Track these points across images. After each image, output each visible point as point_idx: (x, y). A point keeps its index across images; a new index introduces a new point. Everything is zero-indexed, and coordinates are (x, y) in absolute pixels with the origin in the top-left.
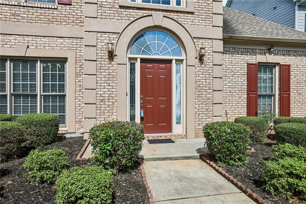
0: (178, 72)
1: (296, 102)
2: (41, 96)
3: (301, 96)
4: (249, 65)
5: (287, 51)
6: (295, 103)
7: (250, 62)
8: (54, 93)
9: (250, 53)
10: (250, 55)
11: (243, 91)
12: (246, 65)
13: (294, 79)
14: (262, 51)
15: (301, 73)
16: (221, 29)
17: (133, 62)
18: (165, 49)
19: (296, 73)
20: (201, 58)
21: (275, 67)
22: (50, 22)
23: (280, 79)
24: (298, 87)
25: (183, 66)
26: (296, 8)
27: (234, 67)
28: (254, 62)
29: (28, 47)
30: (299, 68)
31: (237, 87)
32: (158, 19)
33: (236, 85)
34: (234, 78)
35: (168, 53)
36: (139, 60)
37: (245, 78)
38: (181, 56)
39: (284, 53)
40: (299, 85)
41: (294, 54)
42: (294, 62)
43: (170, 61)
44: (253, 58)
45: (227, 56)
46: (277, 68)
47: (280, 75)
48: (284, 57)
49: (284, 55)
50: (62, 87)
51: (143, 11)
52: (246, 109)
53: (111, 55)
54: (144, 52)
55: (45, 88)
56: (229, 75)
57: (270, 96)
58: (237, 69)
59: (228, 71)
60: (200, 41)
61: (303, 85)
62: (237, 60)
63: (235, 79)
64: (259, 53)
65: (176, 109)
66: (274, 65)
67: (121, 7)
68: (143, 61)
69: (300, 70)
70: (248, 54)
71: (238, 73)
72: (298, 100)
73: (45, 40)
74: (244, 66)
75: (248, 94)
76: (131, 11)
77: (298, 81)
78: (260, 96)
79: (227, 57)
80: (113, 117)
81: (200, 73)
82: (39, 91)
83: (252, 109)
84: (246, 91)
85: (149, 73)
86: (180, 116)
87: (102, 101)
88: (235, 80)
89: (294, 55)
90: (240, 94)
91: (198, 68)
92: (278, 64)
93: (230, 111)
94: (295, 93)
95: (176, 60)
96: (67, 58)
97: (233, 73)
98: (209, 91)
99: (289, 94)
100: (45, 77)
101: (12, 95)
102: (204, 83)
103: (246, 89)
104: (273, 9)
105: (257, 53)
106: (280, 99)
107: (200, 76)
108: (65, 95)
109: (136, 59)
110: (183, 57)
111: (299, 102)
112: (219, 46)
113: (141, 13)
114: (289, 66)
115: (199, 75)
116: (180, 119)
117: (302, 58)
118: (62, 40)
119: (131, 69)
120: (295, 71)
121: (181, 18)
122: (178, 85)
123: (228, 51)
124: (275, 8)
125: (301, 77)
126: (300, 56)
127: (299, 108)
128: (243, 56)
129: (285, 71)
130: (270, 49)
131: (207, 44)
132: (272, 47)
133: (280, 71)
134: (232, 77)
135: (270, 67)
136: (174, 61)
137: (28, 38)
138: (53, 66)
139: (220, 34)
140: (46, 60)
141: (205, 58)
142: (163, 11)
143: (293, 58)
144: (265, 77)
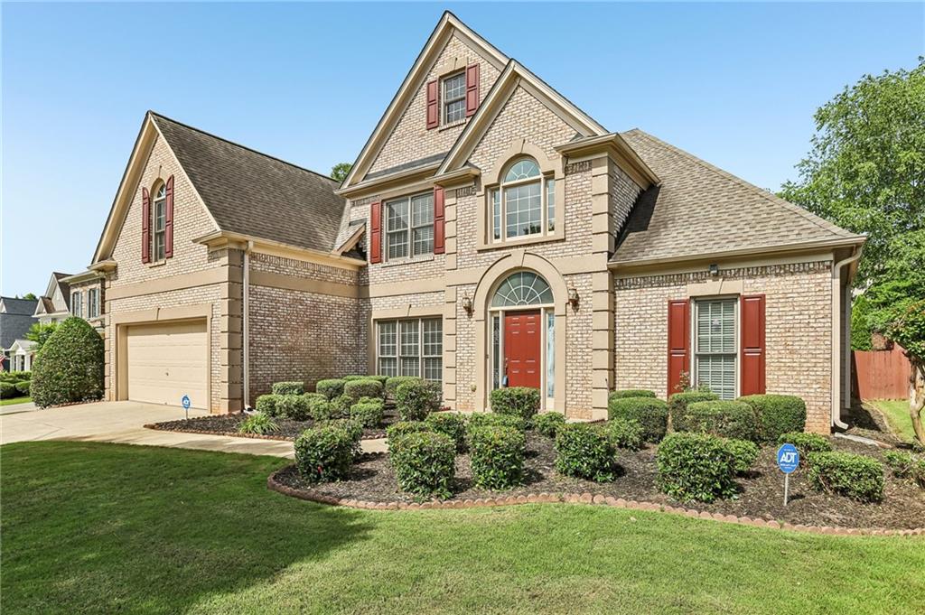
0: (551, 324)
1: (783, 368)
2: (422, 358)
3: (795, 356)
4: (671, 303)
5: (759, 269)
6: (779, 370)
7: (676, 297)
8: (434, 356)
9: (674, 282)
10: (675, 285)
11: (660, 349)
12: (667, 303)
13: (778, 322)
14: (700, 275)
15: (797, 309)
16: (605, 255)
17: (496, 315)
18: (532, 295)
19: (781, 309)
20: (576, 303)
21: (734, 301)
22: (428, 276)
23: (742, 322)
24: (789, 339)
27: (643, 308)
28: (685, 296)
29: (410, 306)
30: (790, 300)
31: (649, 342)
32: (519, 258)
33: (647, 338)
34: (643, 327)
35: (537, 301)
36: (501, 313)
37: (664, 327)
39: (751, 272)
40: (790, 334)
41: (778, 271)
42: (776, 288)
43: (537, 311)
44: (681, 290)
46: (738, 303)
47: (742, 316)
48: (753, 281)
49: (750, 277)
50: (440, 349)
51: (502, 251)
52: (666, 379)
53: (469, 310)
54: (507, 303)
55: (426, 350)
56: (635, 324)
57: (725, 357)
58: (649, 312)
59: (633, 316)
60: (575, 277)
61: (801, 334)
62: (650, 297)
63: (646, 328)
64: (694, 279)
65: (548, 377)
66: (733, 298)
67: (479, 251)
68: (507, 313)
69: (795, 304)
70: (672, 284)
71: (652, 319)
72: (788, 364)
73: (423, 296)
74: (663, 305)
75: (670, 355)
76: (490, 253)
77: (788, 326)
78: (704, 357)
79: (632, 294)
80: (472, 383)
81: (574, 325)
82: (421, 354)
84: (666, 349)
85: (516, 329)
86: (553, 387)
87: (461, 364)
88: (646, 331)
89: (777, 275)
90: (655, 353)
91: (571, 318)
92: (739, 295)
93: (637, 382)
94: (778, 350)
95: (546, 309)
96: (441, 315)
97: (641, 320)
98: (587, 350)
99: (763, 354)
100: (425, 337)
101: (401, 358)
102: (579, 339)
103: (666, 346)
105: (689, 279)
107: (575, 328)
108: (442, 358)
109: (498, 311)
110: (554, 303)
111: (792, 368)
112: (603, 281)
113: (500, 254)
114: (762, 297)
115: (572, 327)
116: (552, 391)
117: (798, 278)
118: (437, 295)
119: (495, 324)
120: (780, 305)
121: (549, 250)
122: (551, 343)
123: (633, 284)
125: (797, 317)
126: (792, 274)
127: (792, 381)
128: (661, 289)
129: (755, 313)
130: (710, 270)
131: (581, 281)
132: (714, 266)
133: (742, 309)
134: (641, 325)
135: (726, 301)
136: (542, 311)
137: (410, 297)
138: (433, 325)
139: (602, 262)
140: (426, 319)
141: (580, 303)
142: (524, 245)
143: (775, 279)
144: (716, 322)
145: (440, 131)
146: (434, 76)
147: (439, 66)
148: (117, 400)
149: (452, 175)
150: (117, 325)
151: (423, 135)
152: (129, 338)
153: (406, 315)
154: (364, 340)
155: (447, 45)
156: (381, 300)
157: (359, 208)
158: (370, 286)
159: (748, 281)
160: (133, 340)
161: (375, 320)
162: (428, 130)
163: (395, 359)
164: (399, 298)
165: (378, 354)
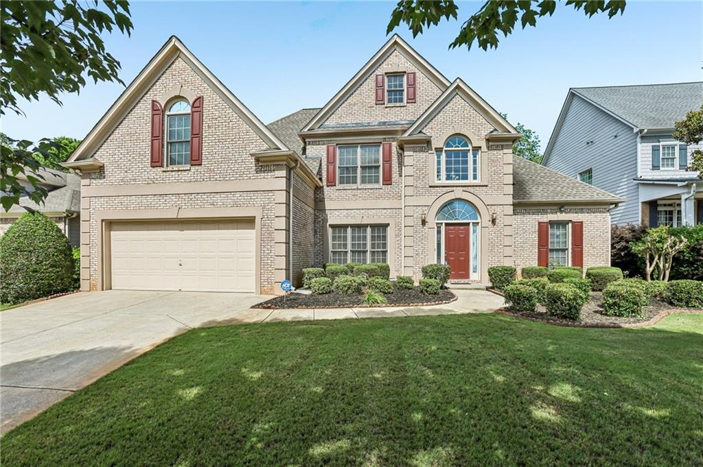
0: (474, 231)
1: (590, 255)
2: (370, 251)
3: (595, 250)
4: (539, 223)
5: (580, 210)
6: (588, 256)
7: (541, 221)
8: (379, 250)
9: (541, 213)
10: (541, 215)
11: (534, 246)
13: (588, 234)
14: (553, 210)
15: (596, 228)
16: (511, 196)
17: (439, 225)
18: (464, 215)
19: (589, 228)
20: (494, 221)
21: (568, 223)
22: (377, 198)
23: (572, 234)
24: (592, 242)
25: (479, 228)
26: (639, 140)
27: (525, 225)
28: (545, 220)
29: (363, 217)
30: (593, 224)
32: (458, 193)
33: (527, 241)
35: (467, 218)
36: (444, 224)
37: (536, 235)
38: (477, 219)
39: (576, 210)
40: (593, 240)
41: (588, 211)
42: (587, 218)
43: (468, 224)
44: (544, 217)
45: (519, 217)
46: (570, 225)
47: (572, 231)
48: (577, 215)
49: (576, 213)
50: (385, 245)
51: (447, 188)
52: (537, 261)
53: (424, 222)
54: (447, 219)
55: (373, 246)
56: (520, 233)
57: (564, 250)
58: (527, 228)
59: (519, 229)
60: (493, 207)
61: (597, 240)
62: (528, 219)
63: (526, 236)
64: (551, 212)
65: (473, 261)
66: (567, 222)
67: (430, 187)
68: (447, 225)
69: (595, 226)
71: (530, 231)
72: (591, 253)
73: (374, 211)
74: (536, 224)
75: (539, 249)
76: (438, 188)
77: (592, 236)
78: (552, 250)
81: (493, 232)
82: (369, 248)
83: (543, 259)
84: (537, 246)
85: (452, 234)
86: (476, 266)
87: (417, 254)
89: (588, 213)
90: (531, 248)
91: (491, 229)
92: (571, 221)
94: (588, 247)
95: (473, 223)
97: (524, 231)
98: (500, 246)
99: (582, 248)
100: (373, 238)
101: (351, 251)
102: (496, 240)
104: (613, 137)
105: (548, 212)
106: (572, 253)
107: (493, 234)
108: (387, 251)
109: (442, 223)
110: (479, 220)
111: (594, 255)
112: (510, 210)
113: (445, 190)
114: (582, 223)
115: (491, 234)
116: (476, 268)
117: (596, 214)
118: (385, 211)
119: (438, 231)
120: (589, 226)
121: (477, 190)
122: (475, 242)
123: (520, 213)
124: (616, 136)
125: (596, 232)
126: (594, 213)
127: (594, 261)
128: (534, 216)
129: (578, 228)
130: (560, 208)
131: (498, 210)
132: (563, 207)
133: (572, 228)
134: (524, 234)
135: (563, 224)
136: (471, 224)
137: (362, 211)
138: (379, 230)
139: (510, 200)
140: (373, 226)
141: (497, 221)
142: (462, 186)
143: (587, 215)
144: (558, 233)
145: (386, 107)
146: (380, 71)
147: (384, 65)
148: (103, 290)
149: (415, 137)
150: (102, 220)
151: (372, 107)
152: (112, 232)
153: (359, 223)
154: (320, 239)
155: (391, 54)
156: (336, 212)
157: (315, 147)
158: (326, 202)
159: (575, 215)
160: (116, 235)
161: (330, 225)
162: (376, 104)
163: (347, 252)
164: (353, 211)
165: (331, 249)
